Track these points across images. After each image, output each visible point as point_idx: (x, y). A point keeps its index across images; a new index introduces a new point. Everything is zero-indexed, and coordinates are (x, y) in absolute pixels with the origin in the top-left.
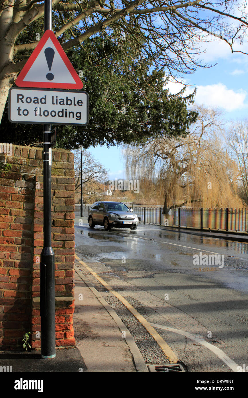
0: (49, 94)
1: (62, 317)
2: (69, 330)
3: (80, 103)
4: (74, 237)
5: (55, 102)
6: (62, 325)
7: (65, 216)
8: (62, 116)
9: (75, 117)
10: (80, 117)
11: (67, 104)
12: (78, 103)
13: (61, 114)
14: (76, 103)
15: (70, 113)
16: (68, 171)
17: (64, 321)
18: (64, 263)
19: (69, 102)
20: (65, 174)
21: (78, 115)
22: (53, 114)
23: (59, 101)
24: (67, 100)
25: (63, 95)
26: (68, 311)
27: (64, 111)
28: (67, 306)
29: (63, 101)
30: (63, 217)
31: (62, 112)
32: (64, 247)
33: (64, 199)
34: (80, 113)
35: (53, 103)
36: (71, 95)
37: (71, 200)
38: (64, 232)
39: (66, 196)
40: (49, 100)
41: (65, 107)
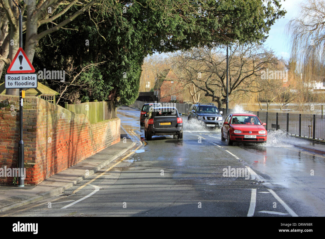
0: (21, 76)
1: (30, 171)
2: (33, 177)
3: (34, 78)
4: (36, 136)
5: (23, 79)
6: (30, 175)
7: (33, 127)
8: (26, 85)
9: (32, 85)
10: (34, 84)
11: (28, 79)
12: (33, 78)
13: (26, 84)
14: (32, 79)
15: (29, 83)
16: (35, 107)
17: (31, 173)
18: (32, 148)
19: (29, 78)
20: (33, 108)
21: (33, 84)
22: (23, 84)
23: (25, 78)
24: (28, 78)
25: (26, 76)
26: (32, 169)
27: (27, 82)
28: (32, 167)
29: (27, 78)
30: (32, 127)
31: (26, 83)
32: (32, 141)
33: (32, 119)
34: (34, 83)
35: (22, 80)
36: (30, 75)
37: (35, 120)
38: (32, 134)
39: (33, 118)
40: (21, 78)
41: (27, 81)
